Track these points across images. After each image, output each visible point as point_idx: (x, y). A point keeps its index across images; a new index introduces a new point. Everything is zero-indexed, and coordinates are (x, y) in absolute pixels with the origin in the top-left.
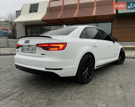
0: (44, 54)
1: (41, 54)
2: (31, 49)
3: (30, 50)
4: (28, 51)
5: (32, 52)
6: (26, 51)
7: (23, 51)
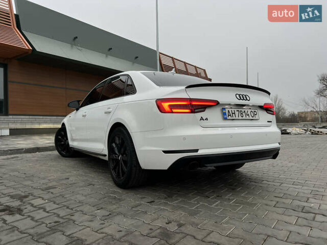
0: (271, 122)
1: (268, 122)
2: (249, 113)
3: (248, 115)
4: (244, 118)
5: (254, 118)
6: (240, 118)
7: (230, 118)
